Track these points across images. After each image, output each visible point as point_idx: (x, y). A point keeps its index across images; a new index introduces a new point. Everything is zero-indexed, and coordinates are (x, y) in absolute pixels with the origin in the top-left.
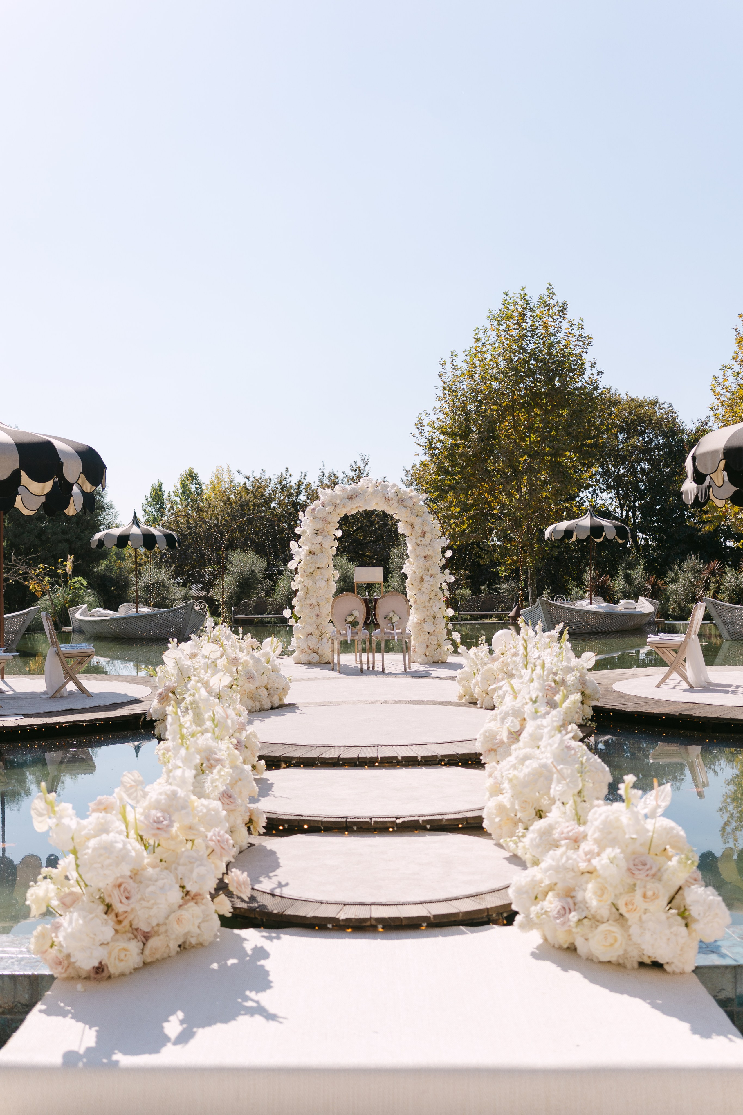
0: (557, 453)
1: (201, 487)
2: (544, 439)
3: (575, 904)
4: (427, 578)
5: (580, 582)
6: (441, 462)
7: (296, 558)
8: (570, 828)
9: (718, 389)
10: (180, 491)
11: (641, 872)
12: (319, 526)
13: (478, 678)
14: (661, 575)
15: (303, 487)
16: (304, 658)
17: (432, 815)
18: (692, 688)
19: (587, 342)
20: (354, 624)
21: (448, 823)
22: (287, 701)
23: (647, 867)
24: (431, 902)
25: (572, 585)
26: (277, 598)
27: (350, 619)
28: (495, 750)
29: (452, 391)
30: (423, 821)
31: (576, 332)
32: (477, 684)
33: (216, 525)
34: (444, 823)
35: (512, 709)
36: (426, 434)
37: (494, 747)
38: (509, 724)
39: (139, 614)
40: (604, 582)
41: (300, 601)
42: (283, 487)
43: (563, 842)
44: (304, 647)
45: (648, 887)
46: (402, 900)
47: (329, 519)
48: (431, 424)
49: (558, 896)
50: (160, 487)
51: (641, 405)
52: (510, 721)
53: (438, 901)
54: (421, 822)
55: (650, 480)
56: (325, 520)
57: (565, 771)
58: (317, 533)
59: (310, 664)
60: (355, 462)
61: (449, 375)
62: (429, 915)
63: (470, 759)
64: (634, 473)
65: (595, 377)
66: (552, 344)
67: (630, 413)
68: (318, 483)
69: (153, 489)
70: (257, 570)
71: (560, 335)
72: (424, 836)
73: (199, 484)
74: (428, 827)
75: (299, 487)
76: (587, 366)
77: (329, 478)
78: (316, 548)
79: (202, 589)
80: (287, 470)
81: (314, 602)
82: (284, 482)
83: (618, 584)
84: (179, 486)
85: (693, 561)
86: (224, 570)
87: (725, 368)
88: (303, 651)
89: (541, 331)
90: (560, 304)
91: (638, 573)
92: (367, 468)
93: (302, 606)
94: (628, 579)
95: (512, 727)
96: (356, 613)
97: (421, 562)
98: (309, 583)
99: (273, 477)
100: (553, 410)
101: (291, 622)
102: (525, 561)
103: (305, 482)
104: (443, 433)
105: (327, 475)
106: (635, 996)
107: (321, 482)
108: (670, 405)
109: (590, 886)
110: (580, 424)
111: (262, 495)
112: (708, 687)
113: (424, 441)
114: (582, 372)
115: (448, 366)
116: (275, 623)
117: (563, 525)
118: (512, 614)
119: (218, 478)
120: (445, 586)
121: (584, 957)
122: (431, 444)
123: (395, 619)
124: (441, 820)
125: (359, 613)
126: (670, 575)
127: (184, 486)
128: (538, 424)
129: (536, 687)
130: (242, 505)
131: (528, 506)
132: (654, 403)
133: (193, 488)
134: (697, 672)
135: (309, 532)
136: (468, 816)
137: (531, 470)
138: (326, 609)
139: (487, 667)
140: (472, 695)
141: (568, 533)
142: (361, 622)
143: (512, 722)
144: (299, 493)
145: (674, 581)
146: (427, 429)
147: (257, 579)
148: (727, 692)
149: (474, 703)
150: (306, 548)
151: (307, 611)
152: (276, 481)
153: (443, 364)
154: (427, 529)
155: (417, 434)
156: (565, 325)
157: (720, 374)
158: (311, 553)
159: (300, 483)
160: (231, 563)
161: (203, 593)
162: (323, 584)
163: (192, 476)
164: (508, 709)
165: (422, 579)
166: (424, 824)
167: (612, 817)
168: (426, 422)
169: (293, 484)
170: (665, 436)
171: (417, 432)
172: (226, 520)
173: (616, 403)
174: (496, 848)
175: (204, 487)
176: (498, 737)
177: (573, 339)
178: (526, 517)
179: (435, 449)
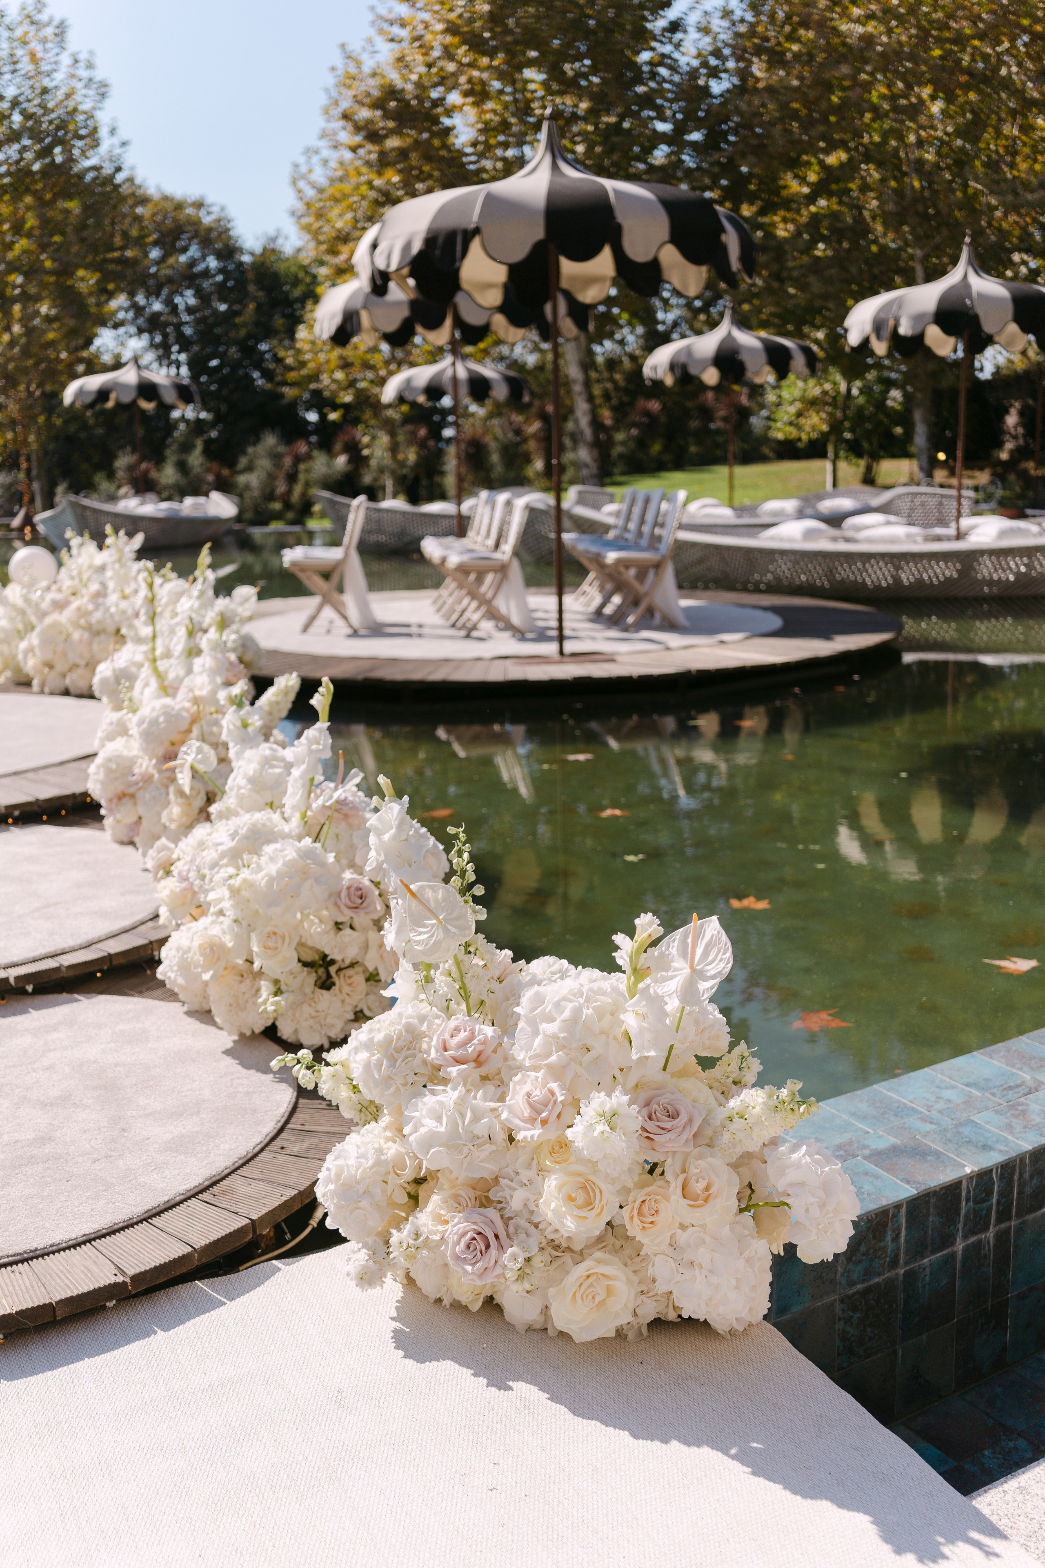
0: (65, 271)
2: (43, 247)
3: (506, 1221)
5: (111, 475)
8: (463, 1035)
9: (302, 184)
11: (669, 1135)
13: (34, 639)
14: (231, 464)
17: (35, 961)
18: (355, 634)
19: (103, 91)
21: (71, 973)
23: (683, 1119)
24: (113, 1232)
25: (99, 478)
28: (132, 796)
30: (17, 978)
31: (83, 73)
32: (30, 650)
34: (64, 973)
35: (165, 714)
37: (131, 790)
38: (193, 755)
40: (146, 473)
43: (454, 1070)
45: (693, 1171)
46: (39, 1242)
49: (457, 1203)
51: (179, 206)
52: (194, 749)
53: (130, 1225)
54: (12, 981)
55: (198, 322)
57: (429, 894)
62: (120, 1279)
63: (63, 807)
64: (174, 309)
65: (117, 151)
66: (45, 91)
67: (165, 218)
71: (59, 76)
72: (24, 1012)
74: (30, 988)
76: (103, 132)
83: (169, 474)
85: (270, 440)
87: (310, 152)
89: (25, 66)
90: (55, 23)
91: (196, 459)
94: (182, 467)
95: (201, 762)
100: (53, 201)
102: (25, 442)
106: (697, 1442)
108: (223, 209)
109: (551, 1184)
110: (99, 225)
112: (377, 630)
114: (96, 144)
117: (95, 382)
118: (16, 522)
121: (521, 1328)
124: (57, 970)
126: (243, 461)
128: (31, 221)
129: (207, 665)
131: (26, 352)
132: (199, 205)
134: (364, 608)
136: (113, 951)
137: (26, 298)
139: (48, 620)
140: (18, 670)
141: (103, 394)
143: (199, 751)
145: (250, 468)
148: (409, 635)
149: (24, 683)
156: (65, 59)
157: (301, 160)
164: (155, 714)
166: (21, 985)
167: (587, 1012)
170: (219, 256)
173: (144, 200)
174: (193, 1024)
176: (136, 770)
177: (79, 85)
178: (25, 371)
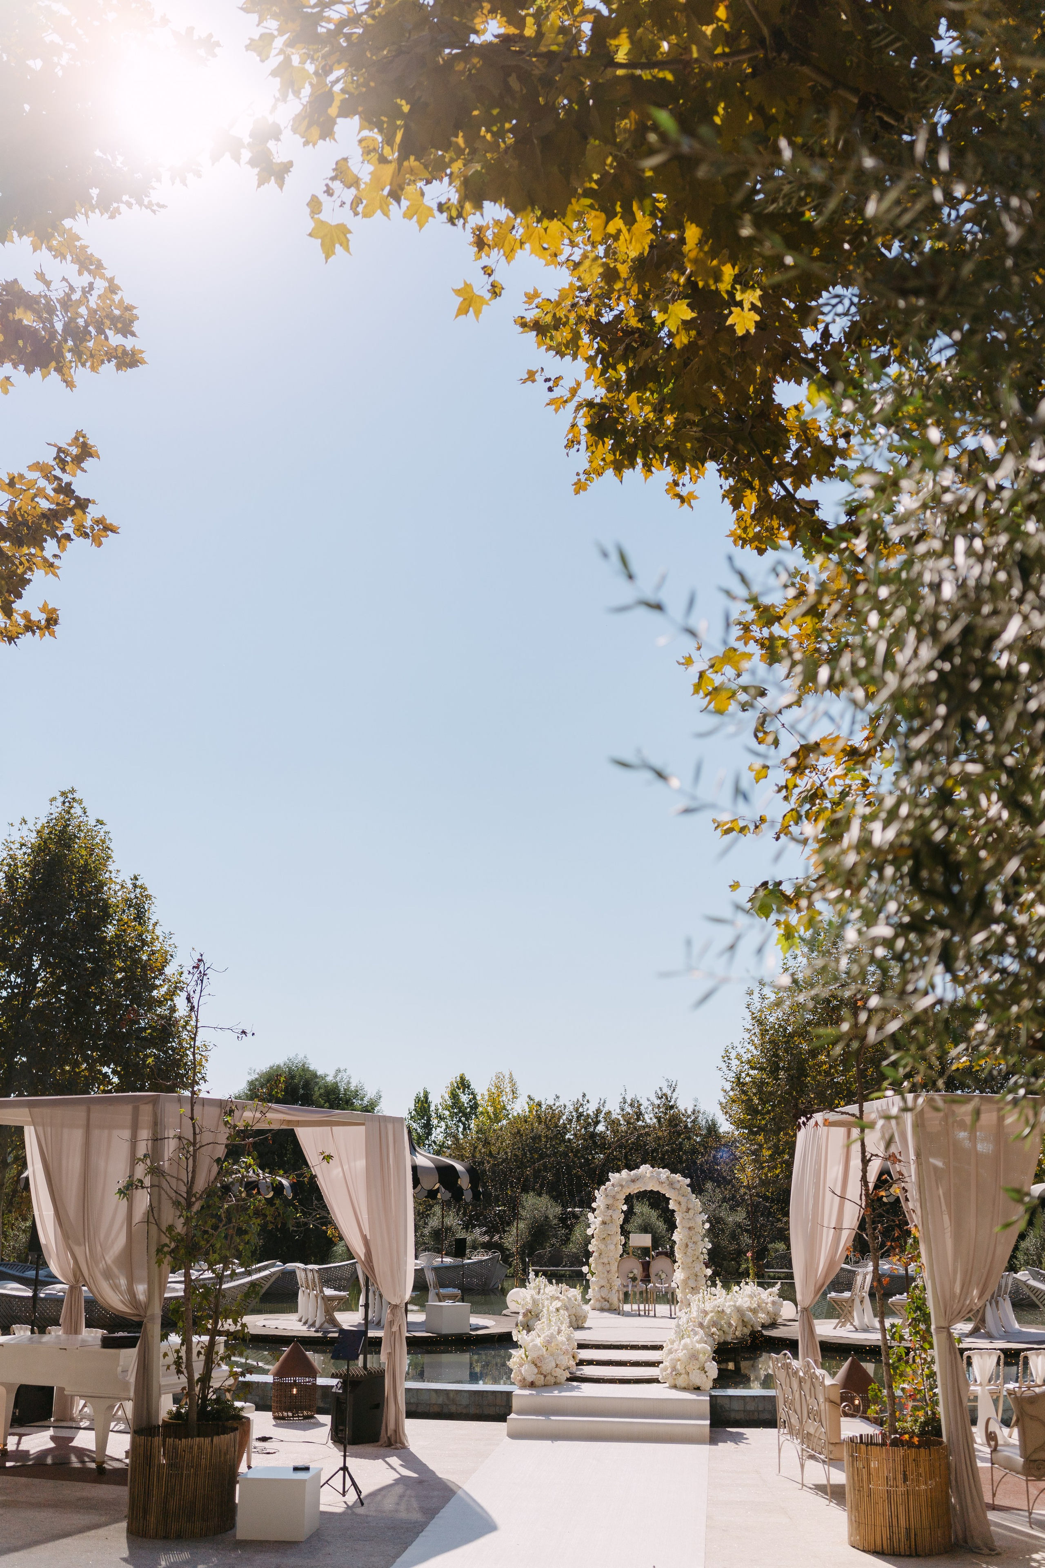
1: (475, 1098)
4: (690, 1245)
6: (751, 1100)
7: (593, 1226)
10: (449, 1103)
12: (610, 1202)
15: (602, 1115)
16: (598, 1305)
18: (856, 1330)
20: (634, 1279)
22: (586, 1325)
26: (572, 1248)
27: (631, 1275)
29: (760, 1022)
33: (504, 1161)
36: (734, 1068)
39: (445, 1264)
41: (595, 1260)
42: (580, 1115)
44: (598, 1296)
47: (618, 1197)
48: (739, 1057)
50: (426, 1097)
56: (614, 1197)
58: (608, 1207)
59: (602, 1310)
60: (661, 1089)
61: (757, 1005)
68: (618, 1111)
69: (418, 1100)
70: (551, 1217)
73: (473, 1093)
75: (597, 1116)
77: (631, 1105)
78: (607, 1219)
79: (486, 1233)
80: (584, 1096)
81: (606, 1261)
82: (581, 1110)
84: (447, 1097)
86: (516, 1216)
88: (597, 1300)
92: (675, 1095)
93: (596, 1264)
96: (635, 1271)
97: (686, 1232)
98: (602, 1247)
99: (568, 1104)
101: (589, 1276)
103: (605, 1110)
104: (752, 1068)
105: (629, 1101)
107: (623, 1110)
111: (556, 1126)
113: (731, 1075)
115: (756, 996)
116: (570, 1276)
119: (498, 1087)
120: (705, 1251)
122: (739, 1079)
123: (664, 1276)
125: (638, 1271)
127: (454, 1096)
130: (534, 1138)
133: (464, 1098)
135: (602, 1207)
138: (614, 1268)
142: (639, 1278)
144: (597, 1123)
146: (735, 1062)
147: (551, 1226)
150: (600, 1219)
151: (600, 1268)
152: (572, 1108)
153: (750, 993)
154: (690, 1206)
155: (725, 1069)
158: (604, 1223)
159: (598, 1111)
160: (523, 1208)
161: (486, 1238)
162: (612, 1247)
163: (463, 1084)
165: (687, 1246)
168: (733, 1055)
169: (590, 1112)
171: (724, 1066)
172: (515, 1155)
175: (479, 1098)
179: (744, 1084)
